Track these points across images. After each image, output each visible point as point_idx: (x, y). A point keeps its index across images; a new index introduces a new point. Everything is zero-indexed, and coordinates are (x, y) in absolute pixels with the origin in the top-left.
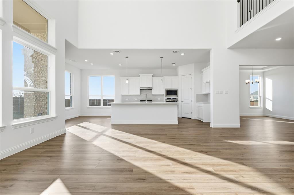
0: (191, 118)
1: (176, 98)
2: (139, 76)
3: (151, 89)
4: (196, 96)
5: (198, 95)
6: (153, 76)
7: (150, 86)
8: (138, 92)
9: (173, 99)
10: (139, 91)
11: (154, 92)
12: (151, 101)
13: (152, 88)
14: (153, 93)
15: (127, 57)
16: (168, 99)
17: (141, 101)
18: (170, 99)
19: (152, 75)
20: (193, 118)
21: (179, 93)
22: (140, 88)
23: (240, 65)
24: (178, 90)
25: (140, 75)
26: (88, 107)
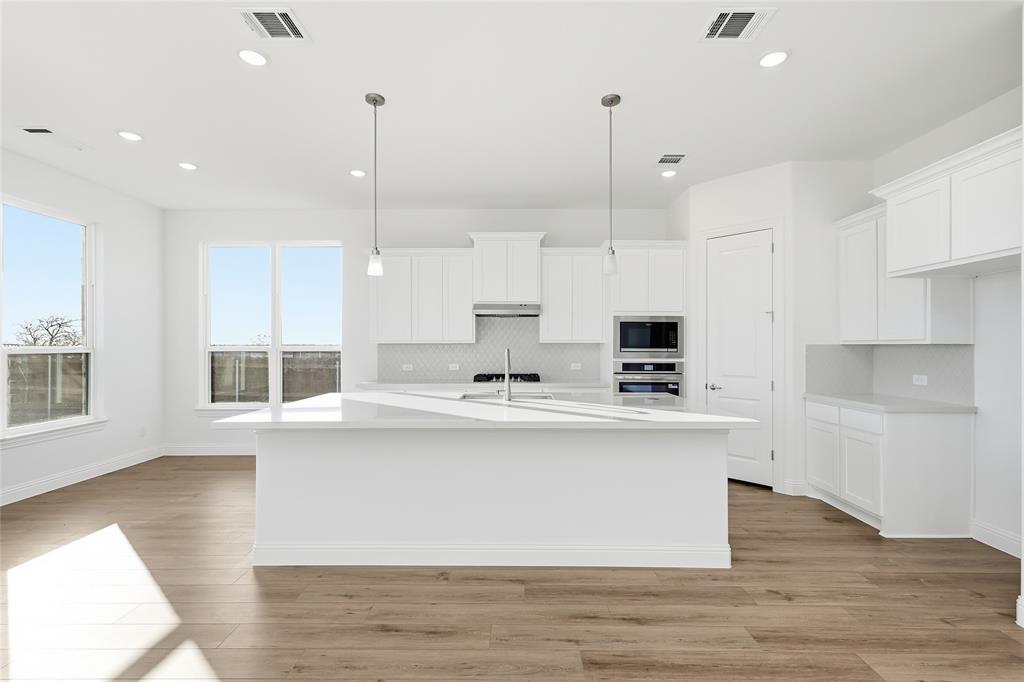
0: (770, 488)
1: (671, 367)
2: (471, 244)
3: (530, 314)
5: (813, 352)
6: (543, 243)
7: (525, 296)
8: (466, 331)
9: (658, 367)
10: (471, 322)
11: (550, 330)
12: (534, 378)
13: (538, 307)
14: (544, 338)
15: (376, 100)
16: (627, 367)
17: (477, 378)
18: (639, 367)
19: (541, 235)
20: (784, 486)
21: (692, 338)
22: (476, 307)
24: (681, 318)
25: (473, 235)
26: (200, 406)
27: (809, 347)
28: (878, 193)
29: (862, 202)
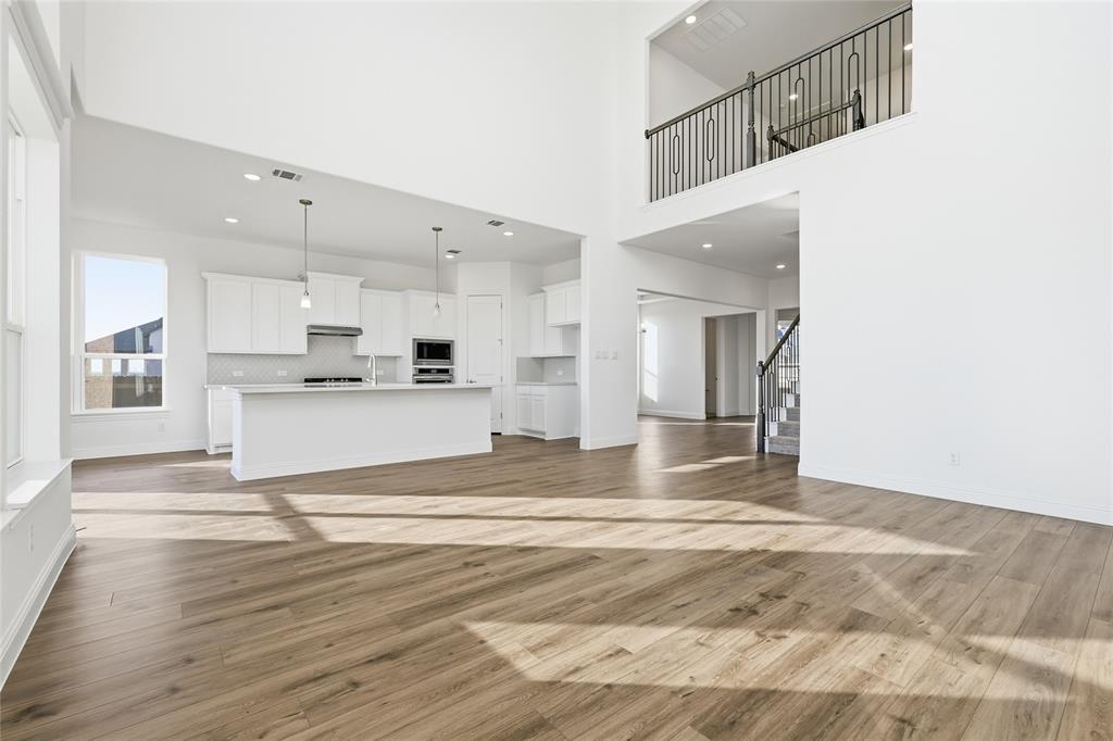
0: (500, 434)
1: (446, 371)
2: (305, 279)
4: (515, 363)
5: (518, 361)
6: (362, 286)
8: (300, 345)
9: (439, 371)
10: (304, 338)
11: (363, 345)
12: (360, 380)
13: (358, 329)
14: (361, 351)
16: (422, 371)
17: (307, 381)
18: (428, 371)
19: (362, 279)
20: (506, 431)
21: (459, 353)
22: (309, 327)
23: (639, 290)
24: (452, 341)
25: (307, 273)
27: (518, 358)
28: (545, 288)
29: (538, 289)
